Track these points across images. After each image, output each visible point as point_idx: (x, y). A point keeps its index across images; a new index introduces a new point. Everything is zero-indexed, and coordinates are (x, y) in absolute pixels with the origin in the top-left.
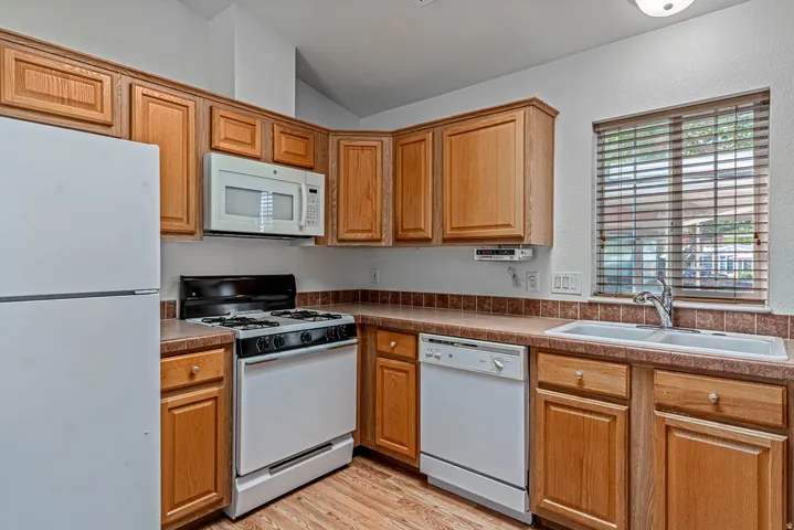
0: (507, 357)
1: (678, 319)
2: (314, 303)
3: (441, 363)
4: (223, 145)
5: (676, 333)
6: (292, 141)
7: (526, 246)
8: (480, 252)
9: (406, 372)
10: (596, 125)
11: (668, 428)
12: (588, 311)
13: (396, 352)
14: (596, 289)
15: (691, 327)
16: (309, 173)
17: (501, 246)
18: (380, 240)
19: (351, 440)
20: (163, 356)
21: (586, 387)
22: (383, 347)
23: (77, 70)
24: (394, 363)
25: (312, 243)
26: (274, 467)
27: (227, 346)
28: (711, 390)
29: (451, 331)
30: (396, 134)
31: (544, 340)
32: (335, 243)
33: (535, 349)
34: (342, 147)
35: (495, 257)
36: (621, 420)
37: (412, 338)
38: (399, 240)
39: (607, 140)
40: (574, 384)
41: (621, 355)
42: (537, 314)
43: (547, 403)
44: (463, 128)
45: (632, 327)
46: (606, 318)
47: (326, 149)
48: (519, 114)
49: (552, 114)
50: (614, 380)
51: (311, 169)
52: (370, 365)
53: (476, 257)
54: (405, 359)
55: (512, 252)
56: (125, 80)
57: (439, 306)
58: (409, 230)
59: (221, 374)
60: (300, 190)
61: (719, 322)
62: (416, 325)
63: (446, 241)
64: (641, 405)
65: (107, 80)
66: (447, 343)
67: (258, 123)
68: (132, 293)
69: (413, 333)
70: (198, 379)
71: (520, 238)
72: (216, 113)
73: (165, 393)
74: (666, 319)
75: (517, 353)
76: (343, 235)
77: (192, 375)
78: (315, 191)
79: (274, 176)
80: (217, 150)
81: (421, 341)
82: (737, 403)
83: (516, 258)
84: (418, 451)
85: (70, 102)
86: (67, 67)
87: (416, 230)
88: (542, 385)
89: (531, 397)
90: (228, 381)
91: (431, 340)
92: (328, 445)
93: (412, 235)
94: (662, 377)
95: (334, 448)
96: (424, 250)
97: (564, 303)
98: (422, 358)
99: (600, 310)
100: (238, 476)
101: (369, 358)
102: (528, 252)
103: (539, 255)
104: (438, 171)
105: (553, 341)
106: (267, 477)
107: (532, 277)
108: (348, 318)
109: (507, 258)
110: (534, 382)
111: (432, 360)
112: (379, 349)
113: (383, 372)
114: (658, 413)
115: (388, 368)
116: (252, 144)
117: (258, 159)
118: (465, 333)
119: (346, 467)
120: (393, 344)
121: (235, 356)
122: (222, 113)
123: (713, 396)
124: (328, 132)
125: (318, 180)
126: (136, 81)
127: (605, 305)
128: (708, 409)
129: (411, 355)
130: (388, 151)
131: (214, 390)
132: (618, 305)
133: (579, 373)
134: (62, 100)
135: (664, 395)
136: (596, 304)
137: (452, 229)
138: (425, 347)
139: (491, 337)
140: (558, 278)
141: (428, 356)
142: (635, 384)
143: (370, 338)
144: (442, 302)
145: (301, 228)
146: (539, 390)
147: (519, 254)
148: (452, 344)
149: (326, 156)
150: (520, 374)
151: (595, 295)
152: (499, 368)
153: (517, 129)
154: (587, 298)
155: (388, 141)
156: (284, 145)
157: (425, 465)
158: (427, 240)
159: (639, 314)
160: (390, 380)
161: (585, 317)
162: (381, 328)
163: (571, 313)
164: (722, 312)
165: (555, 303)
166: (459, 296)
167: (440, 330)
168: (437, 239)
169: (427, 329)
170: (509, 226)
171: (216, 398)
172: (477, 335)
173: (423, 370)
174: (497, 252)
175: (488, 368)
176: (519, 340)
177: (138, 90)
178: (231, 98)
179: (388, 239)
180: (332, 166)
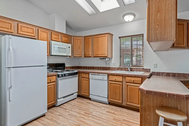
0: (104, 76)
1: (131, 70)
2: (68, 69)
3: (93, 78)
4: (53, 39)
5: (130, 72)
6: (65, 38)
7: (108, 58)
8: (100, 59)
9: (87, 80)
10: (119, 37)
11: (127, 85)
12: (118, 69)
13: (85, 77)
14: (119, 65)
15: (133, 71)
16: (69, 44)
17: (104, 58)
18: (82, 57)
19: (77, 94)
20: (48, 77)
21: (117, 80)
22: (83, 76)
23: (30, 27)
24: (85, 79)
25: (69, 57)
26: (64, 97)
27: (56, 76)
28: (133, 79)
29: (95, 73)
30: (85, 37)
31: (110, 73)
32: (73, 57)
33: (109, 75)
34: (74, 39)
35: (103, 60)
36: (121, 85)
37: (88, 74)
38: (85, 57)
39: (121, 40)
40: (115, 80)
41: (121, 75)
42: (110, 70)
43: (111, 83)
44: (97, 37)
45: (125, 71)
46: (121, 70)
47: (71, 39)
48: (107, 35)
49: (112, 35)
50: (120, 79)
51: (68, 43)
52: (80, 80)
53: (99, 60)
54: (87, 78)
55: (106, 59)
56: (37, 28)
57: (93, 69)
58: (87, 55)
59: (55, 80)
60: (67, 47)
61: (137, 70)
62: (89, 72)
63: (94, 57)
64: (124, 83)
65: (34, 28)
66: (94, 75)
67: (59, 35)
68: (43, 66)
69: (88, 73)
70: (51, 81)
71: (107, 57)
72: (52, 33)
73: (48, 83)
74: (129, 70)
75: (106, 76)
76: (74, 56)
77: (50, 80)
78: (70, 47)
79: (62, 45)
80: (52, 40)
81: (90, 75)
82: (136, 81)
83: (106, 60)
84: (89, 94)
85: (29, 33)
86: (28, 27)
87: (88, 55)
88: (110, 81)
89: (108, 83)
90: (56, 82)
91: (92, 74)
92: (73, 94)
93: (87, 56)
94: (127, 78)
95: (74, 95)
96: (90, 58)
97: (114, 68)
98: (90, 78)
99: (120, 69)
100: (58, 99)
101: (80, 78)
102: (108, 59)
103: (110, 59)
104: (92, 44)
105: (112, 73)
106: (62, 99)
107: (109, 63)
108: (76, 71)
109: (105, 60)
110: (109, 80)
111: (92, 78)
112: (82, 76)
113: (83, 81)
114: (126, 83)
115: (83, 80)
116: (58, 39)
117: (59, 42)
118: (97, 73)
119: (76, 98)
120: (85, 75)
121: (57, 77)
122: (53, 33)
123: (133, 80)
124: (71, 36)
125: (70, 45)
126: (39, 28)
127: (121, 68)
128: (133, 82)
129: (88, 77)
130: (83, 40)
131: (54, 83)
132: (123, 68)
133: (115, 78)
134: (27, 32)
135: (127, 81)
136: (119, 68)
137: (95, 55)
138: (90, 76)
139: (102, 73)
140: (113, 63)
141: (91, 77)
142: (123, 79)
143: (80, 75)
144: (93, 68)
145: (67, 54)
146: (109, 82)
147: (107, 59)
148: (95, 75)
149: (71, 41)
150: (106, 79)
151: (119, 66)
152: (103, 78)
153: (106, 38)
154: (118, 67)
155: (83, 38)
156: (64, 39)
157: (91, 97)
158: (91, 57)
159: (126, 69)
160: (84, 82)
161: (118, 70)
162: (82, 73)
163: (115, 69)
164: (137, 68)
165: (113, 68)
166: (96, 67)
167: (93, 73)
168: (92, 56)
169: (91, 72)
170: (105, 54)
171: (54, 85)
172: (99, 73)
173: (90, 80)
174: (103, 59)
175: (101, 78)
176: (106, 73)
177: (39, 30)
178: (54, 30)
179: (83, 56)
180: (72, 42)
